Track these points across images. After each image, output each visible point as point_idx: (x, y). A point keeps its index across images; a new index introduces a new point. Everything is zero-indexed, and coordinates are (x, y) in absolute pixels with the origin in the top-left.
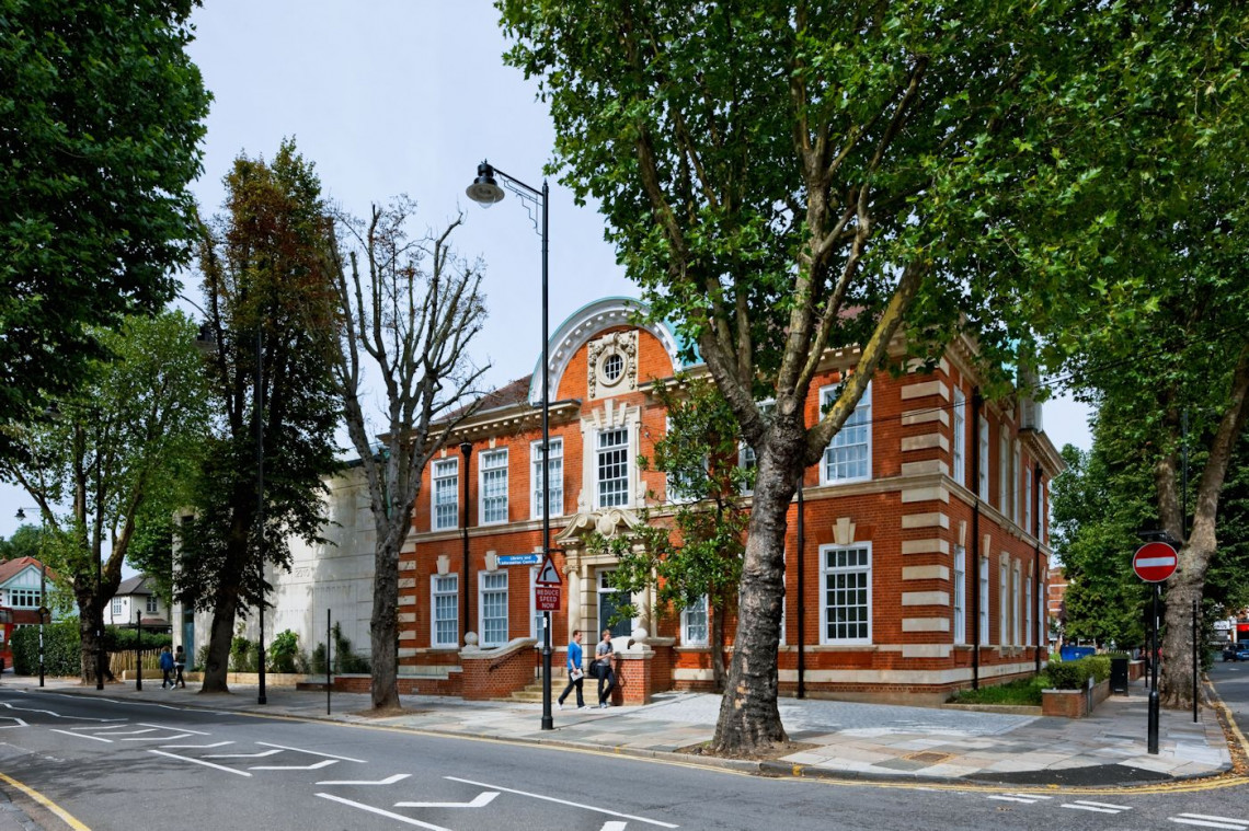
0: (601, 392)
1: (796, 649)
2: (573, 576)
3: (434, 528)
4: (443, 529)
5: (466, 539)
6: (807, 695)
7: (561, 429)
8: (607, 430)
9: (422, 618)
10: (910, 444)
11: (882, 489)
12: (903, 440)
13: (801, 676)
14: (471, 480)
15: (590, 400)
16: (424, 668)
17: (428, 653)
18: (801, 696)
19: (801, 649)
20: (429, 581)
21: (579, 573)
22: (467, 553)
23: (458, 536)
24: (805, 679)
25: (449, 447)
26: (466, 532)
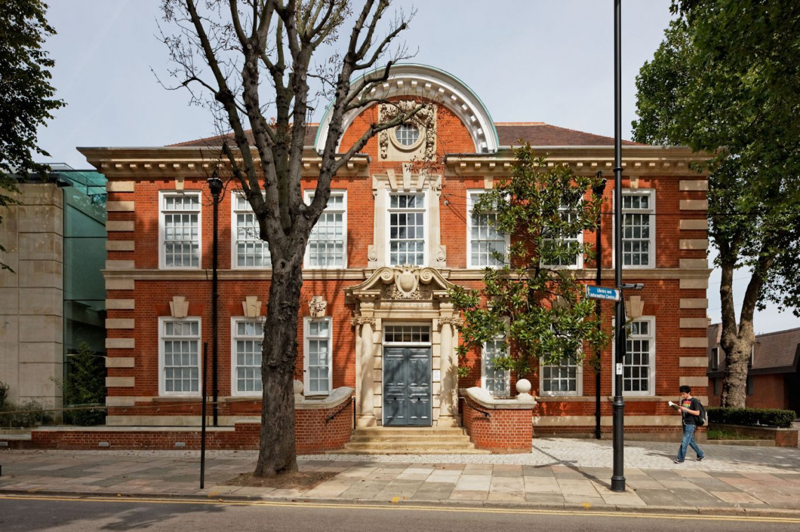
0: (393, 155)
1: (593, 399)
2: (367, 328)
3: (163, 265)
4: (174, 267)
5: (215, 281)
6: (602, 436)
7: (343, 183)
8: (401, 192)
9: (145, 362)
10: (687, 245)
11: (663, 276)
12: (681, 241)
13: (598, 421)
14: (220, 219)
15: (380, 160)
16: (147, 419)
17: (155, 403)
18: (598, 437)
19: (598, 399)
20: (157, 322)
21: (373, 326)
22: (215, 297)
23: (204, 277)
24: (601, 424)
25: (187, 179)
26: (215, 274)
